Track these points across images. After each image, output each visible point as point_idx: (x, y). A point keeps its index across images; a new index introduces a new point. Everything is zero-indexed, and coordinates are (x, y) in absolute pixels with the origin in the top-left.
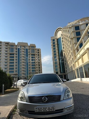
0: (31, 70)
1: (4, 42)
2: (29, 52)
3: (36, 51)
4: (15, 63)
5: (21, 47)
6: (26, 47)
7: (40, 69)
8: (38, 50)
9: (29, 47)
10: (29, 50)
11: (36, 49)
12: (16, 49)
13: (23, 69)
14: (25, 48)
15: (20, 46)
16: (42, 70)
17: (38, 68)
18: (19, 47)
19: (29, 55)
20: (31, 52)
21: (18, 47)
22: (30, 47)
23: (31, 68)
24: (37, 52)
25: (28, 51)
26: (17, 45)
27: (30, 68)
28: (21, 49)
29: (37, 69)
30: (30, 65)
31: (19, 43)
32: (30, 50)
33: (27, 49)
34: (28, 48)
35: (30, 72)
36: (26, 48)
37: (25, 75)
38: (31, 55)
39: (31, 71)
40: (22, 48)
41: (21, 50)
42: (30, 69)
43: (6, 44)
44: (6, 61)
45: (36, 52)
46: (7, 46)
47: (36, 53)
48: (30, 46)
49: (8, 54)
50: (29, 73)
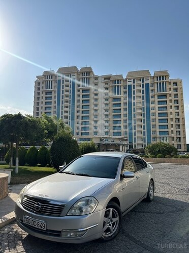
0: (158, 130)
1: (102, 77)
2: (152, 91)
3: (170, 86)
4: (122, 116)
5: (134, 82)
6: (145, 79)
7: (181, 130)
8: (176, 83)
9: (152, 80)
10: (152, 86)
11: (170, 83)
12: (125, 87)
13: (140, 129)
14: (143, 82)
15: (132, 80)
16: (184, 131)
17: (174, 126)
18: (131, 83)
19: (153, 97)
20: (156, 90)
21: (129, 83)
22: (155, 79)
23: (158, 127)
24: (172, 89)
25: (151, 88)
26: (126, 79)
27: (154, 126)
28: (134, 86)
29: (172, 129)
30: (154, 120)
31: (130, 73)
32: (156, 85)
33: (147, 85)
34: (149, 82)
35: (154, 135)
36: (146, 82)
37: (145, 142)
38: (156, 97)
39: (158, 133)
40: (137, 82)
41: (134, 88)
42: (154, 129)
43: (105, 79)
44: (106, 113)
45: (170, 89)
46: (107, 83)
47: (170, 92)
48: (154, 77)
49: (109, 100)
50: (154, 138)
